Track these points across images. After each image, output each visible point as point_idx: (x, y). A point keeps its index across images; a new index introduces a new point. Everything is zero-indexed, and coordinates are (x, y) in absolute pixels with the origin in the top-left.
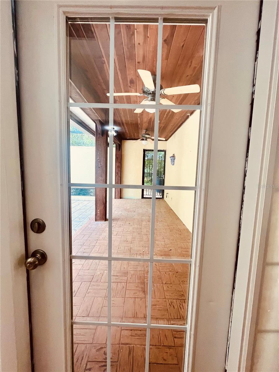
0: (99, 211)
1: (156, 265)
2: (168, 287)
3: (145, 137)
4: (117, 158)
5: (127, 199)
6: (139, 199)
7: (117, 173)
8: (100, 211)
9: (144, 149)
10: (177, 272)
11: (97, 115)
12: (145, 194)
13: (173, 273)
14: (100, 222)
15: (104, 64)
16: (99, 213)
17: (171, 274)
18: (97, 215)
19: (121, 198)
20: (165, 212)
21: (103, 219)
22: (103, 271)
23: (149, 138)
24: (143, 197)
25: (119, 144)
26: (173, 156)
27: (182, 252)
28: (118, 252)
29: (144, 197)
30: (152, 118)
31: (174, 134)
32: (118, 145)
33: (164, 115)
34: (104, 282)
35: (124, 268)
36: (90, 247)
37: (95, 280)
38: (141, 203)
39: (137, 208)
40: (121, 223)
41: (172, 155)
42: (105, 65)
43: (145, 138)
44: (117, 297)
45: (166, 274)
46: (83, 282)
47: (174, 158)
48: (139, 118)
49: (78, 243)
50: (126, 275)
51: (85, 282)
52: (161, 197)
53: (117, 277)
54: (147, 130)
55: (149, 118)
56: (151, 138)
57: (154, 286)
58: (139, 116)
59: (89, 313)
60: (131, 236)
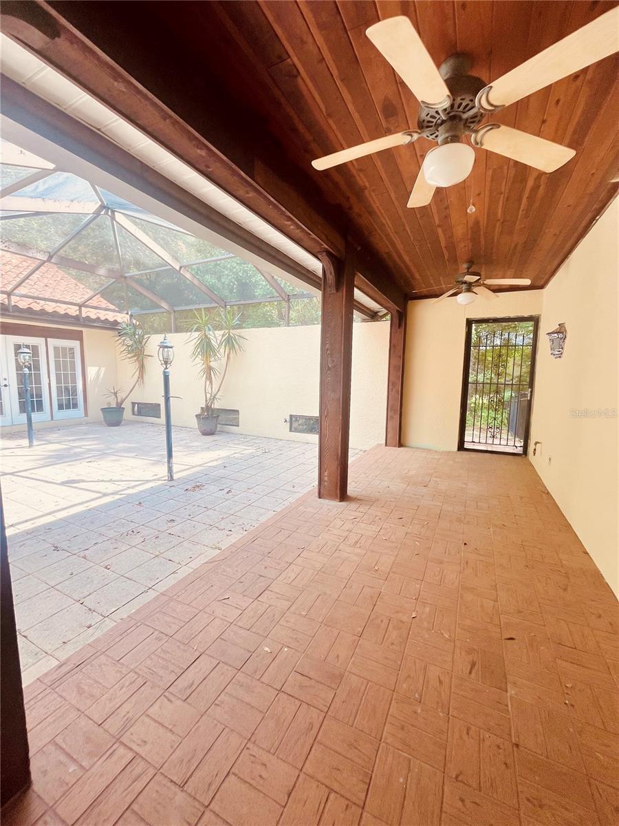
0: (326, 474)
1: (440, 682)
2: (462, 801)
3: (465, 283)
4: (394, 346)
5: (417, 448)
6: (449, 452)
7: (393, 384)
8: (329, 476)
9: (467, 320)
10: (517, 746)
11: (314, 236)
12: (467, 438)
13: (499, 741)
14: (328, 501)
15: (296, 77)
16: (326, 479)
17: (487, 743)
18: (322, 483)
19: (400, 445)
20: (522, 498)
21: (337, 496)
22: (280, 646)
23: (477, 283)
24: (461, 447)
25: (398, 311)
26: (561, 331)
27: (559, 661)
28: (341, 598)
29: (467, 446)
30: (481, 223)
31: (567, 261)
32: (396, 314)
33: (520, 200)
34: (267, 685)
35: (338, 656)
36: (279, 564)
37: (249, 667)
38: (451, 462)
39: (436, 477)
40: (379, 514)
41: (555, 327)
42: (299, 78)
43: (464, 287)
44: (281, 757)
45: (468, 734)
46: (221, 665)
47: (561, 335)
48: (440, 230)
49: (261, 546)
50: (333, 686)
51: (226, 667)
52: (520, 450)
53: (308, 682)
54: (471, 262)
55: (471, 224)
56: (484, 285)
57: (409, 770)
58: (437, 222)
59: (191, 776)
60: (393, 558)
